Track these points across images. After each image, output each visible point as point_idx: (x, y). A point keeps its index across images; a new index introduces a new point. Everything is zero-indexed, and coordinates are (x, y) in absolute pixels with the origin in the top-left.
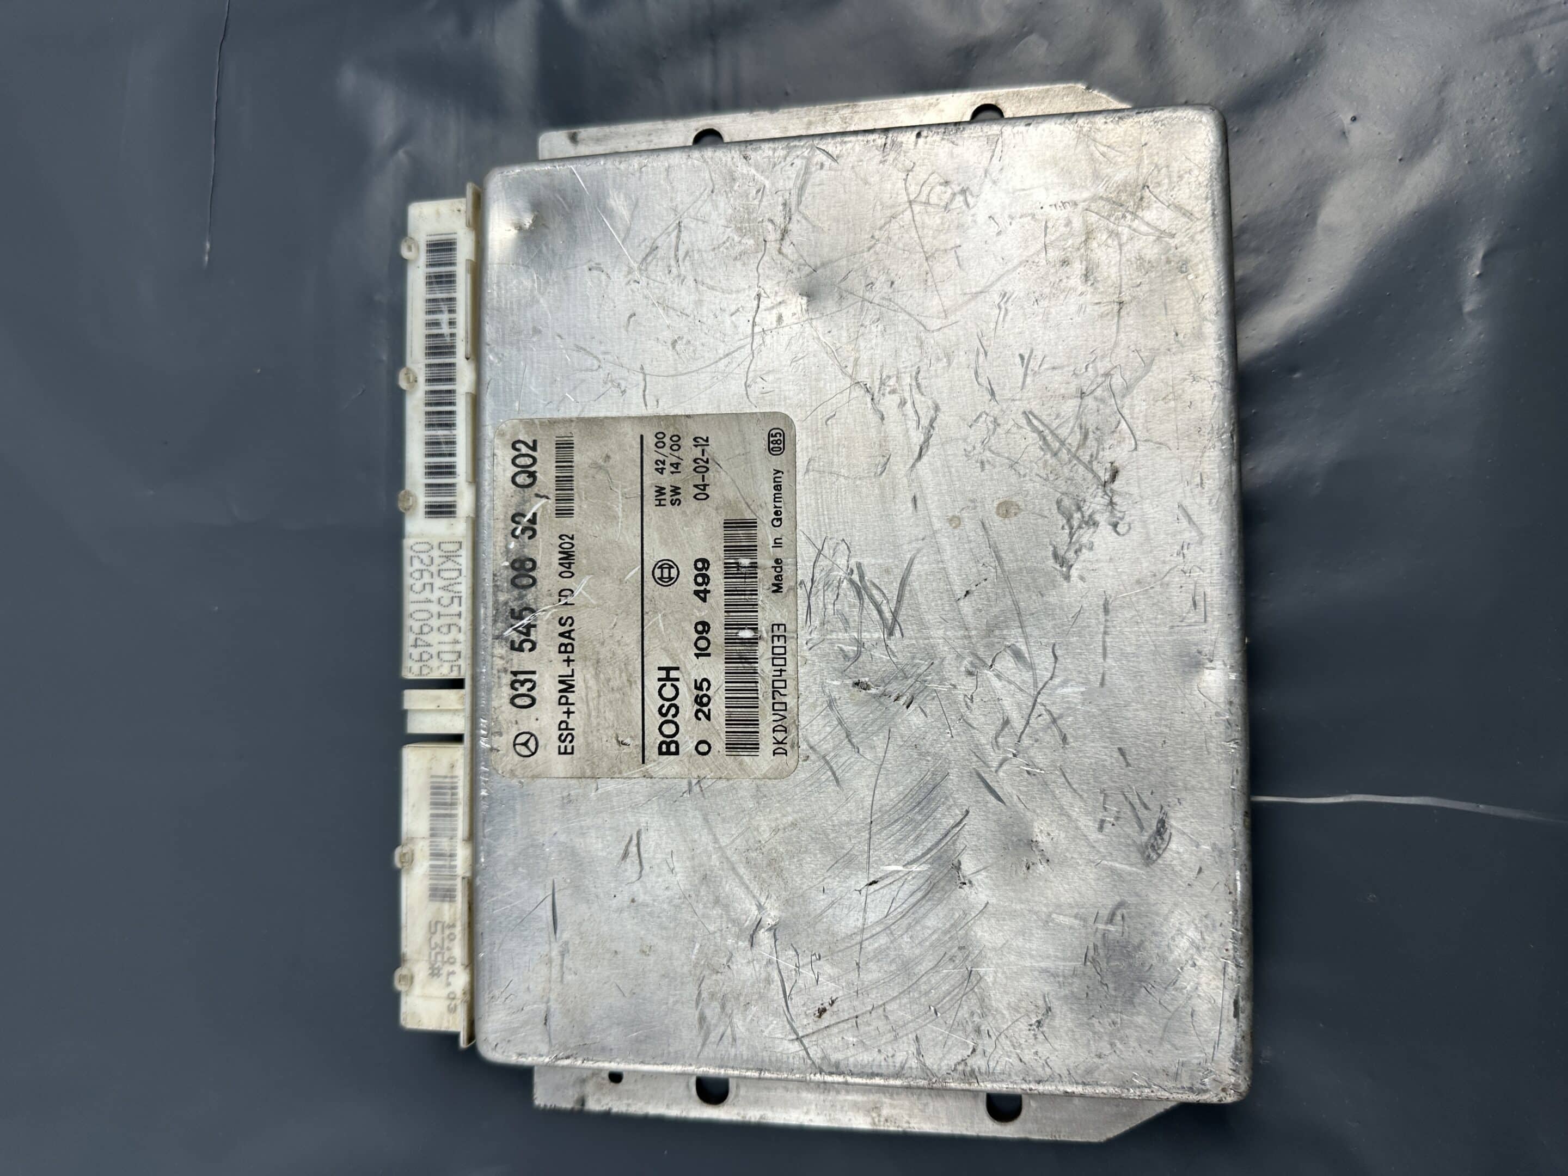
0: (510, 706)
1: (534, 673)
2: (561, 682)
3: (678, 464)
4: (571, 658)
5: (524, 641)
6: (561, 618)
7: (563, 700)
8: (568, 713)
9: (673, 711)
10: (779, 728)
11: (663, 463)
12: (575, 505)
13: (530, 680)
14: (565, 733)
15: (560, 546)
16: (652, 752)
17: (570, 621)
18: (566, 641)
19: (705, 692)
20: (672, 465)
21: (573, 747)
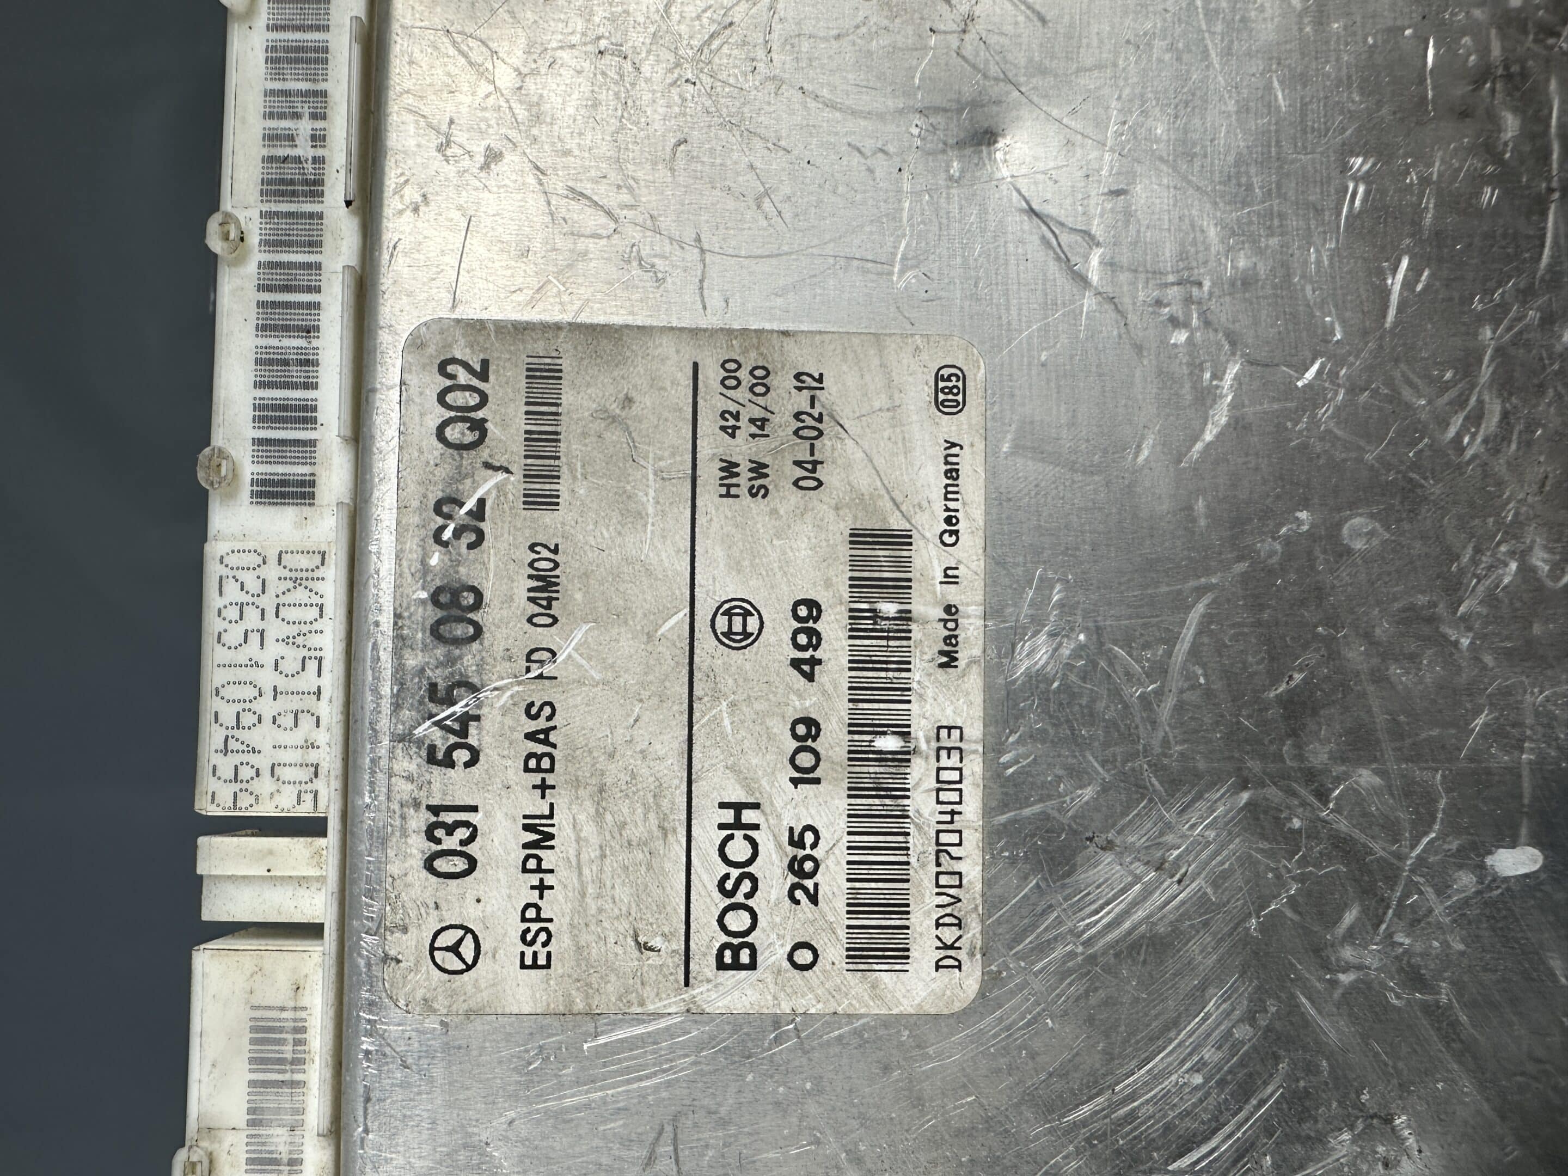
0: (425, 873)
1: (474, 809)
2: (526, 828)
3: (764, 420)
4: (548, 782)
5: (456, 746)
6: (532, 704)
7: (532, 864)
8: (542, 888)
9: (746, 886)
10: (947, 920)
11: (736, 417)
12: (563, 487)
13: (467, 824)
14: (534, 927)
15: (531, 565)
16: (704, 964)
17: (547, 711)
18: (540, 749)
19: (808, 851)
20: (752, 421)
21: (549, 955)
